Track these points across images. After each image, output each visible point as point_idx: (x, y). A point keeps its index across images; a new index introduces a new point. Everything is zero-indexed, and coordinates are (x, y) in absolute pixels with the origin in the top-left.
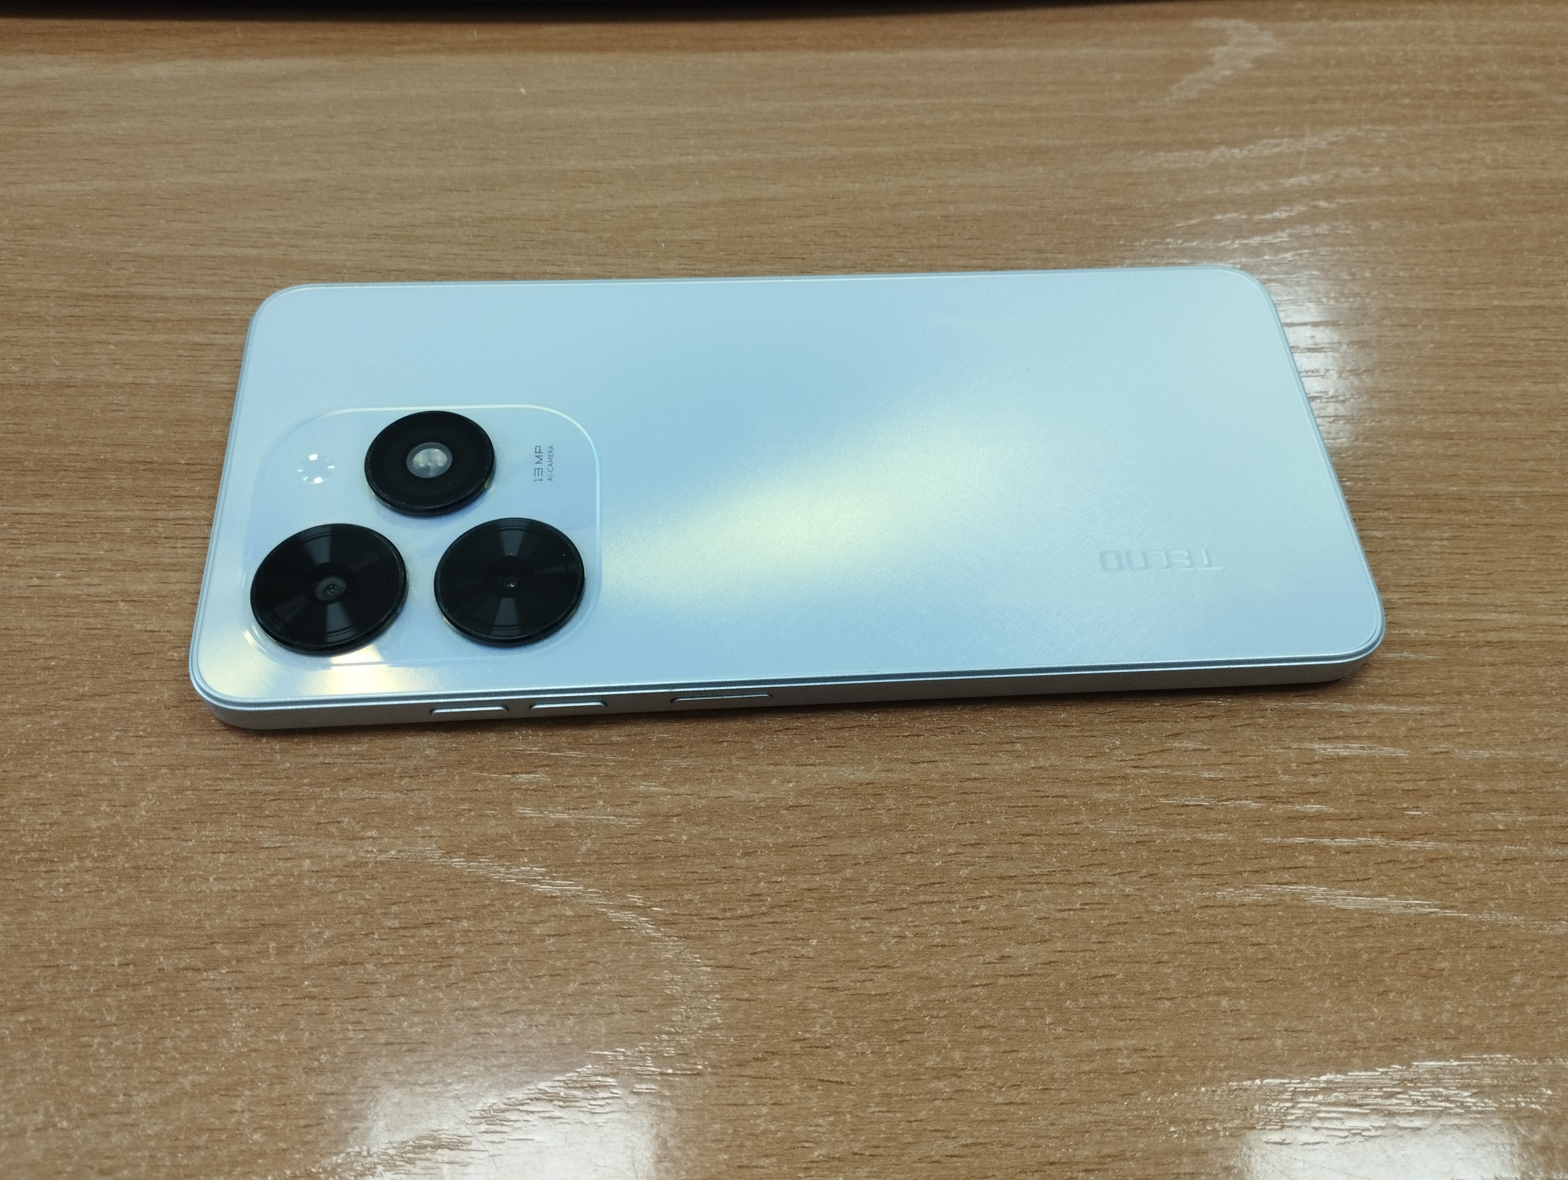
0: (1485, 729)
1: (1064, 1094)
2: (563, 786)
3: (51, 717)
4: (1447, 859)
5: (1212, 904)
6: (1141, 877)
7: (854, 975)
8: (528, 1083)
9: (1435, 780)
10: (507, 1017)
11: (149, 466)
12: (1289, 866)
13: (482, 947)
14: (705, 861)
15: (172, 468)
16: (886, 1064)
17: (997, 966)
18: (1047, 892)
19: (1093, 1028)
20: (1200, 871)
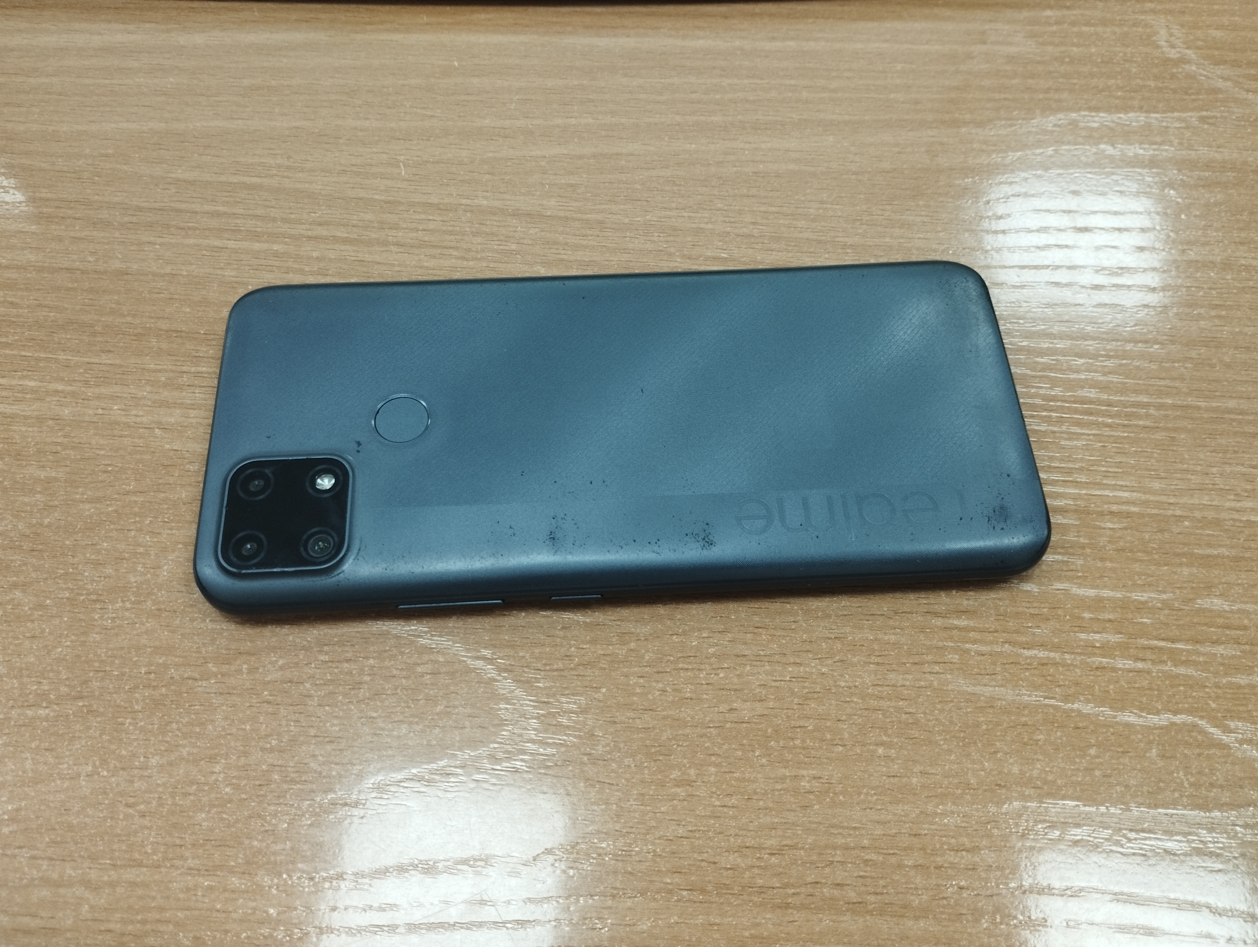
0: (1098, 575)
1: (761, 803)
3: (108, 505)
4: (1054, 664)
5: (881, 684)
6: (835, 662)
7: (628, 714)
8: (405, 768)
9: (1055, 608)
10: (395, 724)
11: (179, 334)
12: (940, 661)
13: (382, 678)
14: (535, 631)
15: (195, 336)
16: (643, 774)
17: (727, 715)
18: (767, 668)
19: (787, 761)
20: (876, 661)
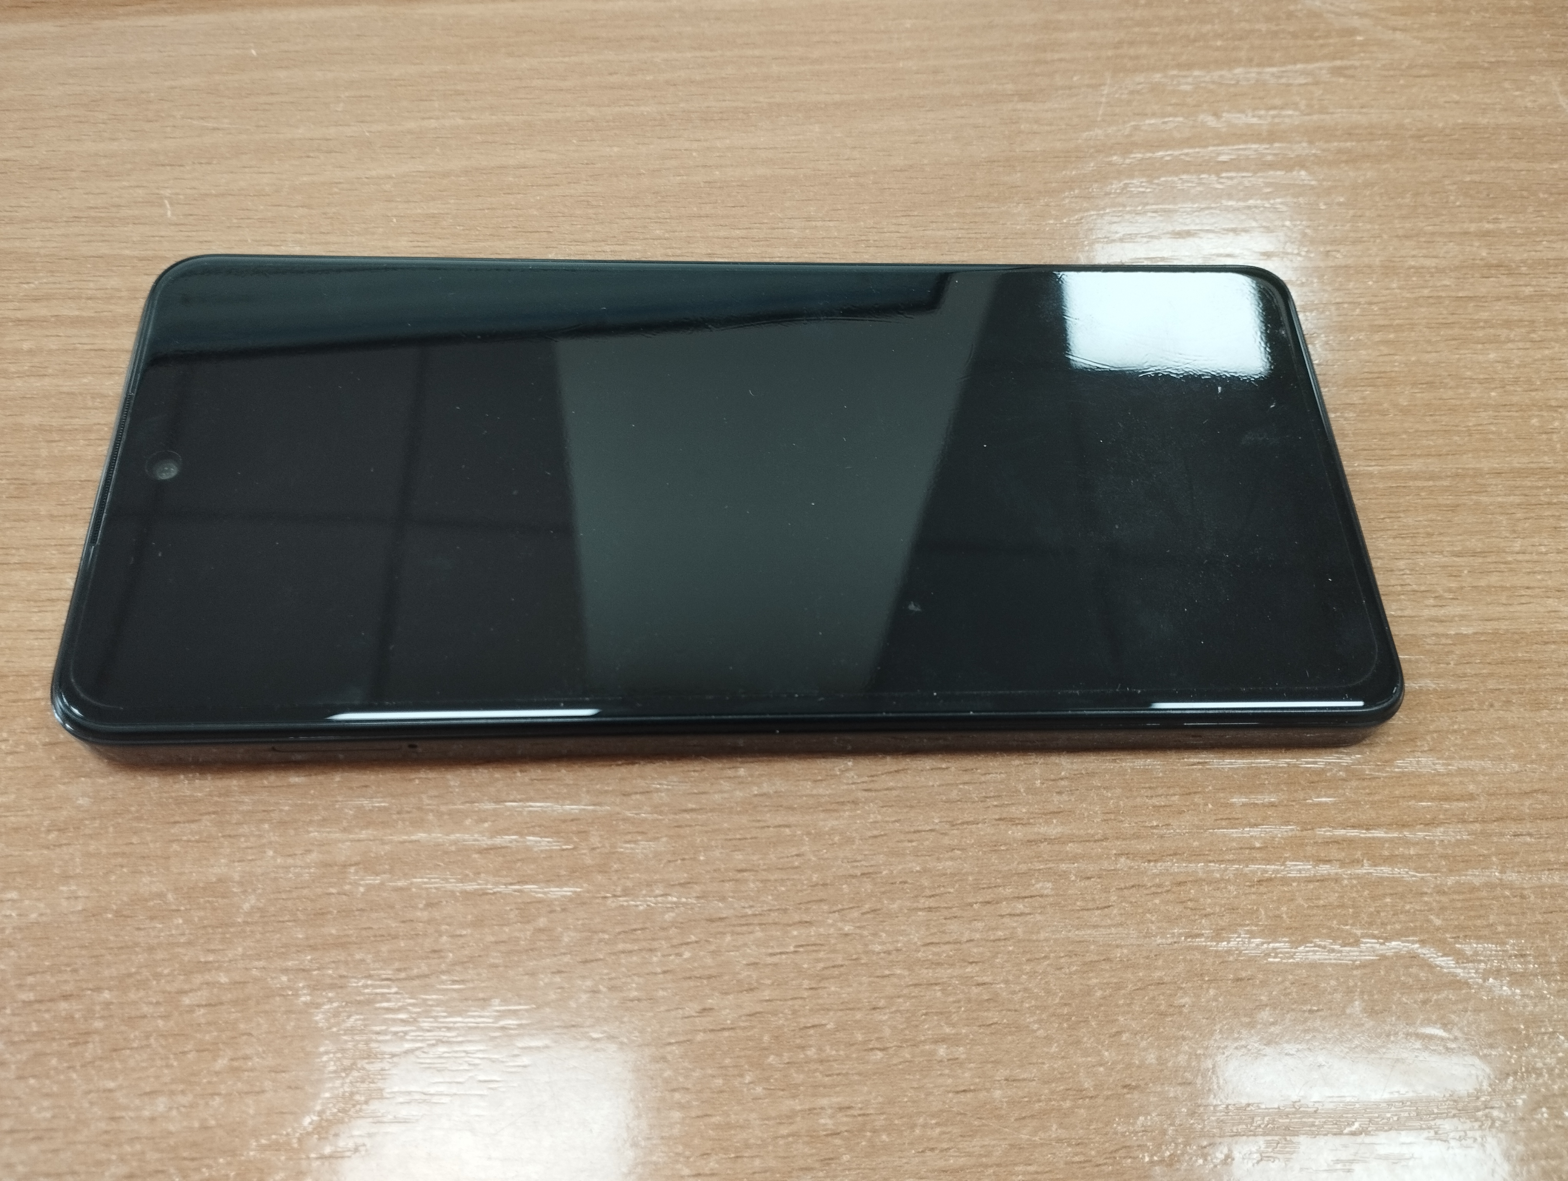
1: (757, 1162)
2: (230, 836)
4: (1196, 881)
5: (937, 941)
6: (863, 914)
9: (1190, 794)
12: (1024, 895)
13: (123, 1021)
14: (382, 914)
17: (697, 1020)
18: (759, 934)
19: (797, 1086)
20: (927, 904)
